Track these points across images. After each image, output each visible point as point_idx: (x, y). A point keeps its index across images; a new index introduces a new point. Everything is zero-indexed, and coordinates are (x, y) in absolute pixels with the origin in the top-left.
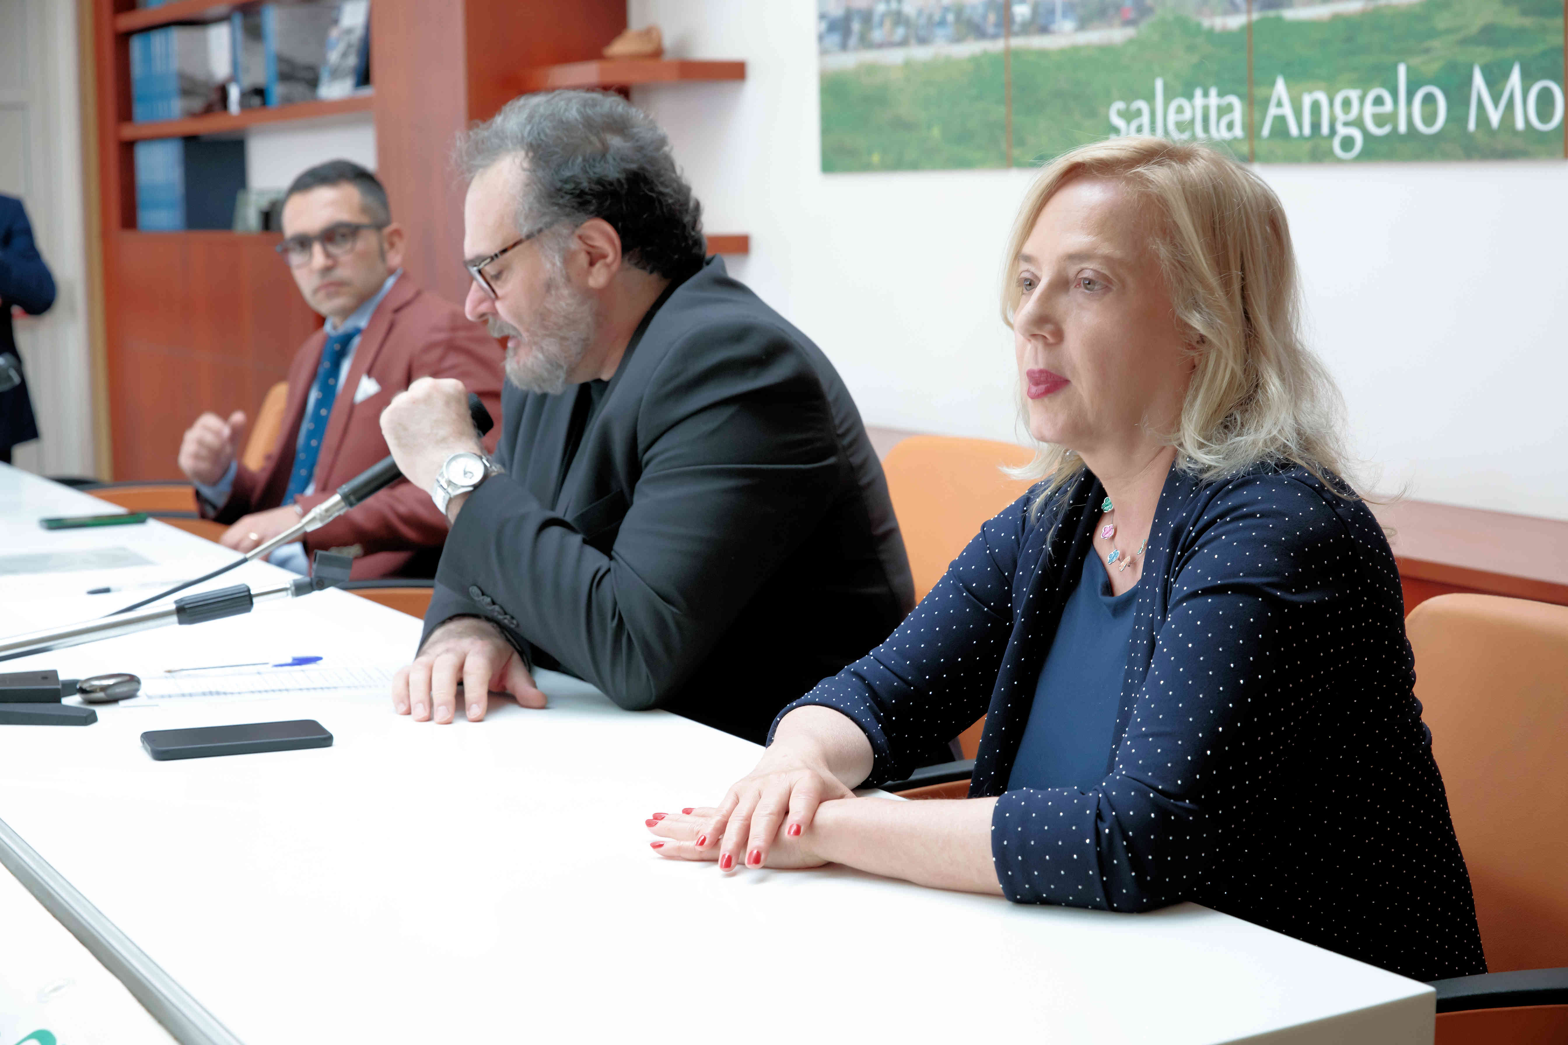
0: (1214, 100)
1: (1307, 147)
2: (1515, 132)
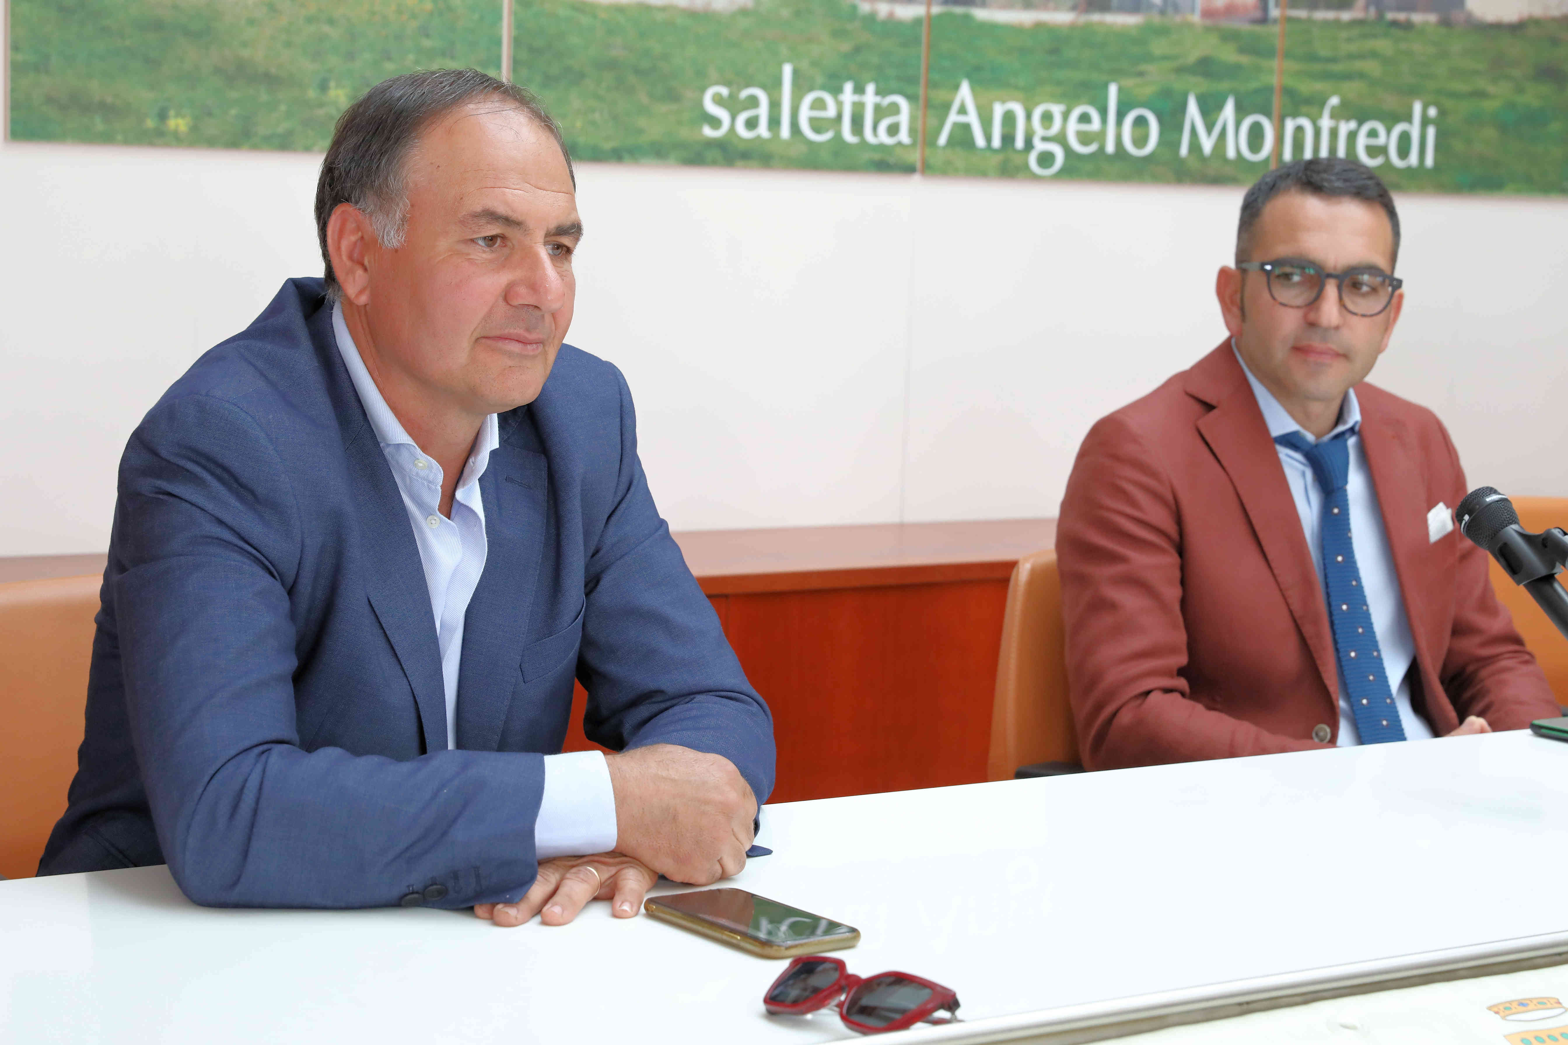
0: (870, 98)
1: (996, 159)
2: (1226, 160)
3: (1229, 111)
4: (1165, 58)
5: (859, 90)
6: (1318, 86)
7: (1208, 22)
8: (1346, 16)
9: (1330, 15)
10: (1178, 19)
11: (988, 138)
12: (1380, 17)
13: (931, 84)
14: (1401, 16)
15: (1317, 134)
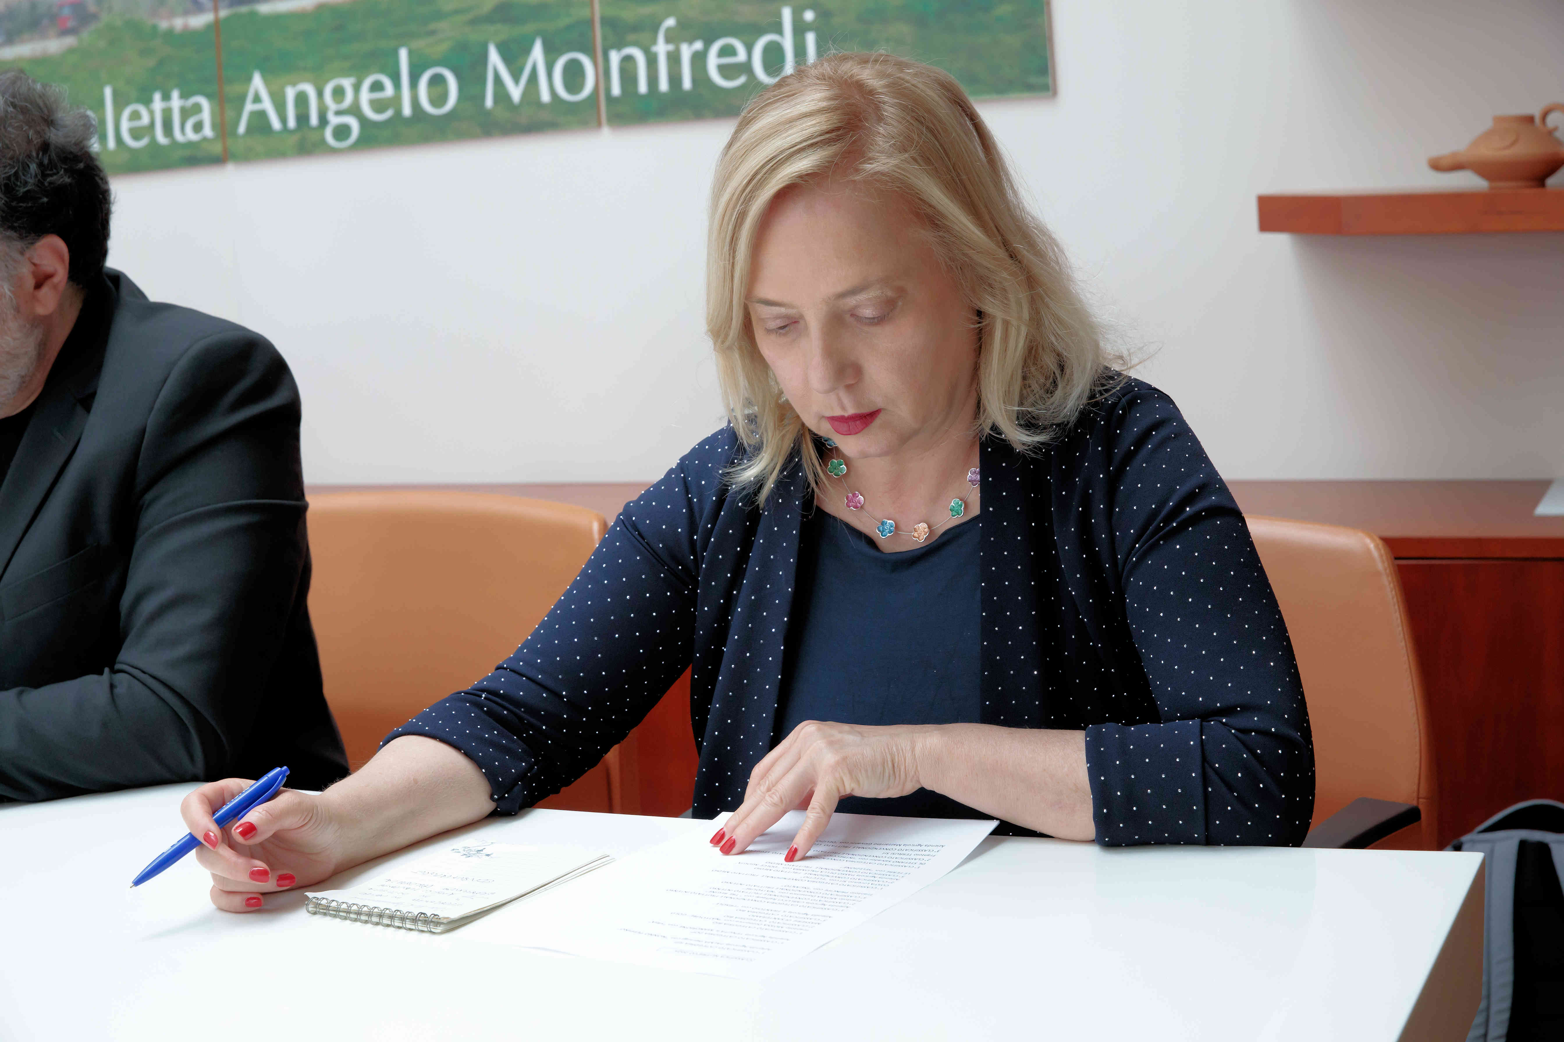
0: (176, 102)
1: (293, 140)
2: (540, 105)
3: (537, 52)
4: (457, 12)
6: (647, 10)
11: (284, 121)
13: (226, 81)
15: (652, 61)
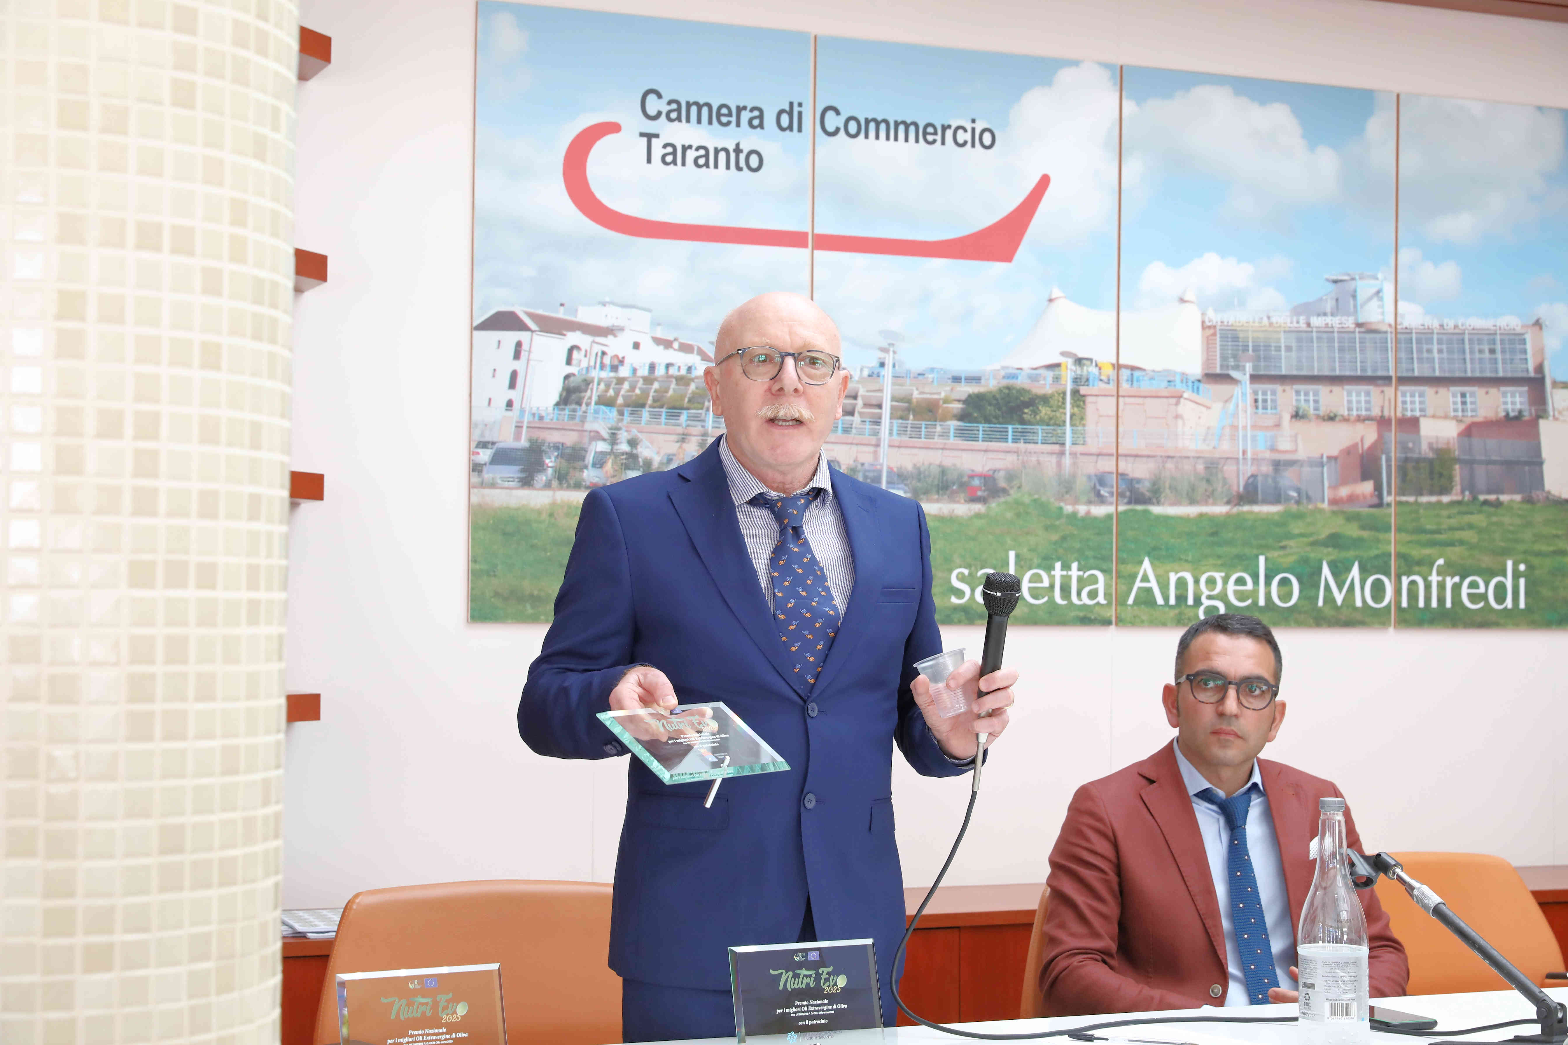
0: (1074, 572)
1: (1172, 613)
2: (1356, 609)
3: (1355, 571)
4: (1302, 535)
5: (1066, 567)
6: (1427, 551)
7: (1335, 508)
8: (1445, 499)
9: (1434, 499)
10: (1310, 507)
11: (1166, 598)
12: (1475, 498)
13: (1121, 561)
14: (1492, 497)
15: (1428, 587)
